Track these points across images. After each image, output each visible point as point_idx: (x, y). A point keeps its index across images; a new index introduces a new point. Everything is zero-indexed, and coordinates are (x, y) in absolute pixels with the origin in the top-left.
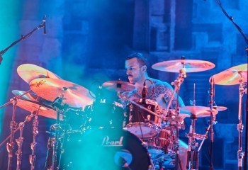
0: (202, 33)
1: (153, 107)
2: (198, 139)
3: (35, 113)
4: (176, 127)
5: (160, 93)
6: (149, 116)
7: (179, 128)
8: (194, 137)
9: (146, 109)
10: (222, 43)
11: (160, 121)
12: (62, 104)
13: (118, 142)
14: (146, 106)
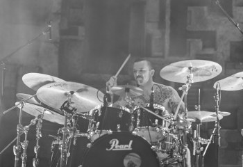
0: (196, 40)
1: (160, 112)
2: (203, 143)
3: (39, 116)
4: (183, 131)
5: (166, 98)
6: (157, 121)
7: (187, 132)
8: (199, 141)
9: (154, 113)
10: (216, 50)
11: (167, 125)
12: (70, 108)
13: (127, 146)
14: (154, 110)
